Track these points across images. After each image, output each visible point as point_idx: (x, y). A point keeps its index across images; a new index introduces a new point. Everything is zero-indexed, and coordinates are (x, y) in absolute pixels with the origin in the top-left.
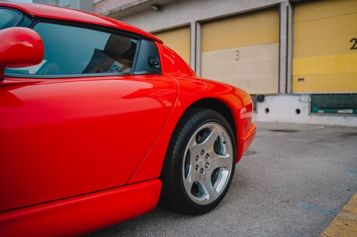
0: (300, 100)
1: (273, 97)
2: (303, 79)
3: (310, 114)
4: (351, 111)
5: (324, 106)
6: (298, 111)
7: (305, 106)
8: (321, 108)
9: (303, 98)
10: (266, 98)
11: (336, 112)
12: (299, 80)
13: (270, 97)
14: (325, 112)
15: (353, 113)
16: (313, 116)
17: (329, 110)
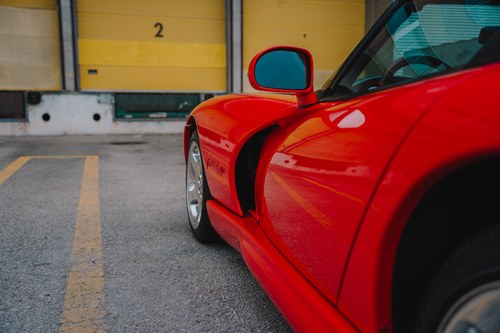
0: (99, 102)
1: (56, 96)
2: (95, 71)
3: (114, 121)
4: (164, 115)
5: (133, 109)
6: (97, 117)
7: (106, 110)
8: (129, 112)
9: (103, 98)
10: (45, 98)
11: (148, 117)
12: (91, 71)
13: (51, 96)
14: (134, 117)
15: (168, 117)
16: (119, 123)
17: (139, 114)
